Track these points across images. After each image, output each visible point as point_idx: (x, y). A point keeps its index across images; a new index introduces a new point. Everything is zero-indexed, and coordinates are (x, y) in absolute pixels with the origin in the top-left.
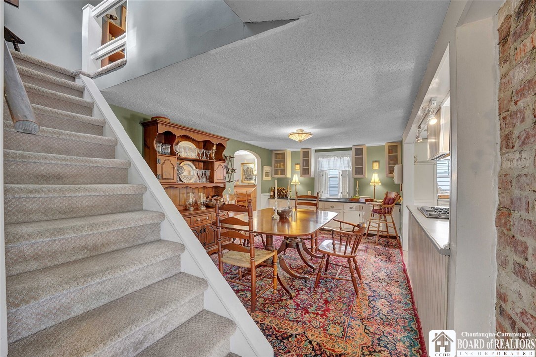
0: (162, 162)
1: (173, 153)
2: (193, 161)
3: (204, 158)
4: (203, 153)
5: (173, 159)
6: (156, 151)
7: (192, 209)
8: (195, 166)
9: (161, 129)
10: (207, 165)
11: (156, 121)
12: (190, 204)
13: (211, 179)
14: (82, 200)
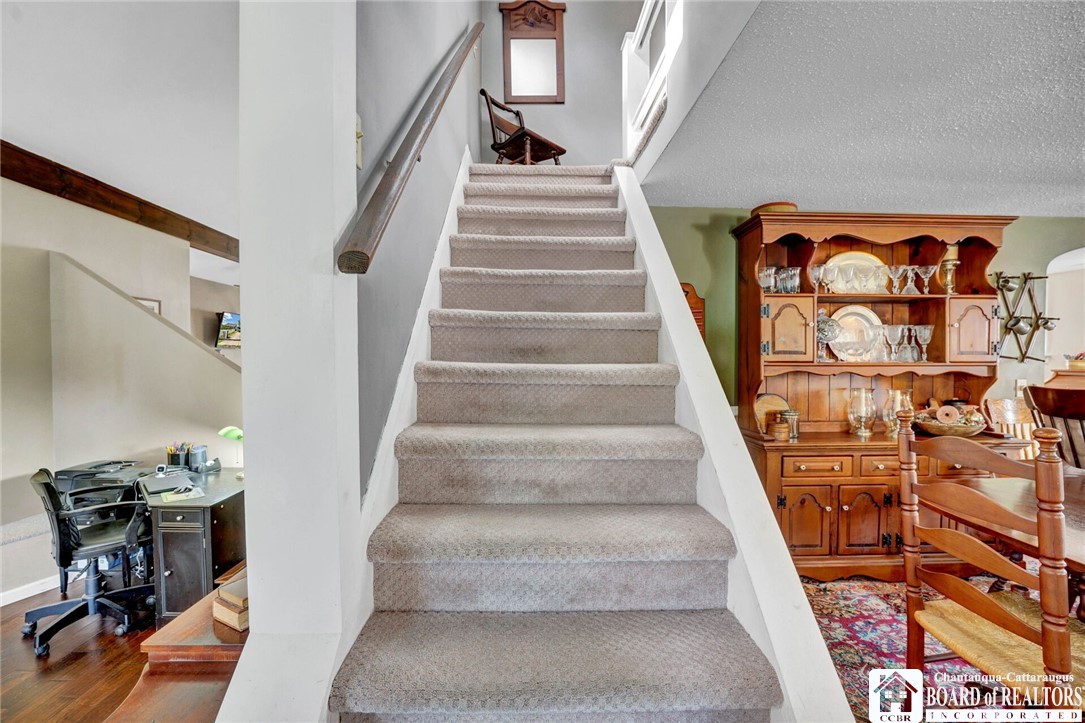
0: (773, 312)
1: (805, 288)
2: (873, 302)
3: (911, 291)
4: (905, 278)
5: (806, 303)
6: (758, 287)
7: (865, 433)
8: (881, 316)
9: (771, 233)
10: (925, 310)
11: (759, 216)
12: (859, 419)
13: (936, 352)
14: (556, 393)
